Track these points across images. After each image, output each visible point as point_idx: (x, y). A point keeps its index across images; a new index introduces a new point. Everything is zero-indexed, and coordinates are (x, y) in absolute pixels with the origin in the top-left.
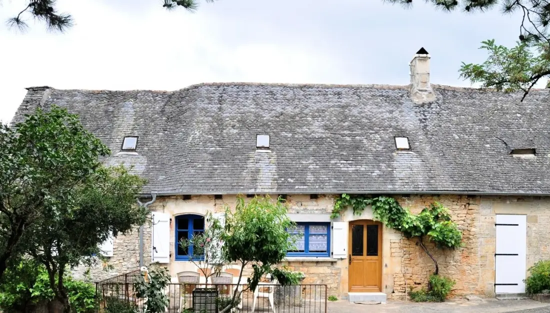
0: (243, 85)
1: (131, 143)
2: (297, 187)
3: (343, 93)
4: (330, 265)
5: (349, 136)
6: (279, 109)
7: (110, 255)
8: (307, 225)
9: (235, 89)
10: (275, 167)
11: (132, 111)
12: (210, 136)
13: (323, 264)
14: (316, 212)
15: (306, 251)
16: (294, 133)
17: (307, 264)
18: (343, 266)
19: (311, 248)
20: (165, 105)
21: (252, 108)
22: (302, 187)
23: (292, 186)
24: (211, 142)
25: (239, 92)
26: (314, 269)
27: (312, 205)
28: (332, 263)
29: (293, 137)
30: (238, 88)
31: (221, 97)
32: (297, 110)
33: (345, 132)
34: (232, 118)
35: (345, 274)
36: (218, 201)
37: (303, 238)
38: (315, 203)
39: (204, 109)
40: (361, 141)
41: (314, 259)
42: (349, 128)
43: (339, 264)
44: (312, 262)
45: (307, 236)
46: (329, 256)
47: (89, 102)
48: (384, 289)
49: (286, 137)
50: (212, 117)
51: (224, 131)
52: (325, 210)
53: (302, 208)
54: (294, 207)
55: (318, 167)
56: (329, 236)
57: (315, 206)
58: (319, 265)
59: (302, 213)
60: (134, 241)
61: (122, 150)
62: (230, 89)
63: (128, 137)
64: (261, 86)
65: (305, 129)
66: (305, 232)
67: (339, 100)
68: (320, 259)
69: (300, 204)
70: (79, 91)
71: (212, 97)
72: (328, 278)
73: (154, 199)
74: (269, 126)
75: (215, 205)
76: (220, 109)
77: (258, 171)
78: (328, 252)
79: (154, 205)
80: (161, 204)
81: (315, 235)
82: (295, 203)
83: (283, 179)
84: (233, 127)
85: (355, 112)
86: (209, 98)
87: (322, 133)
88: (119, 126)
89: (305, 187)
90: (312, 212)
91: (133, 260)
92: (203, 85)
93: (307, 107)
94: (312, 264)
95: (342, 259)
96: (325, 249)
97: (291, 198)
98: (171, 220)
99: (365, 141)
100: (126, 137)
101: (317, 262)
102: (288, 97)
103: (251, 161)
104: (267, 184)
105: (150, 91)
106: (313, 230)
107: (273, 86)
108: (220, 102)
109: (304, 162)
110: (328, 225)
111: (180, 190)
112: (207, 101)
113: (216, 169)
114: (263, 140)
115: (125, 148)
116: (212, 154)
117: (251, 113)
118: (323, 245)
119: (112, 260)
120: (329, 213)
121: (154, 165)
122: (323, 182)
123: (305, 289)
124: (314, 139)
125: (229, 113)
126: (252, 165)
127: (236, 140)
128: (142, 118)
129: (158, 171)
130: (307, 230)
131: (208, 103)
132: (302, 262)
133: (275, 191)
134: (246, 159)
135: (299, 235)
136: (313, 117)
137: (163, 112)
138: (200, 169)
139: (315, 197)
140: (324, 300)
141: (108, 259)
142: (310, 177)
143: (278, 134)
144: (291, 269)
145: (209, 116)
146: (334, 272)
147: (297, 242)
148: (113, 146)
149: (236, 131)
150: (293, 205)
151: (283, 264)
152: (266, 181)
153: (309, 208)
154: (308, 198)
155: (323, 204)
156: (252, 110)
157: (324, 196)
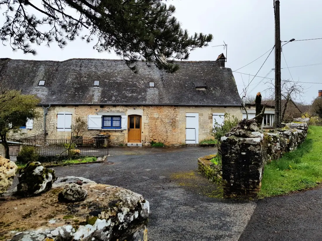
0: (91, 59)
1: (42, 83)
2: (108, 102)
4: (120, 132)
5: (131, 81)
6: (104, 70)
8: (112, 117)
10: (100, 94)
11: (43, 69)
12: (75, 81)
13: (118, 132)
14: (115, 112)
15: (112, 126)
16: (110, 80)
17: (111, 132)
18: (126, 132)
19: (114, 125)
20: (58, 67)
21: (94, 69)
22: (110, 102)
23: (106, 101)
24: (76, 83)
25: (88, 62)
26: (114, 134)
27: (114, 109)
28: (121, 131)
29: (109, 82)
31: (81, 64)
32: (112, 71)
33: (130, 80)
34: (85, 74)
35: (126, 135)
36: (76, 107)
37: (110, 121)
38: (115, 108)
39: (74, 69)
40: (136, 84)
41: (115, 130)
42: (131, 78)
43: (124, 132)
44: (114, 131)
45: (112, 121)
46: (120, 129)
47: (25, 65)
48: (142, 142)
49: (106, 82)
51: (81, 79)
52: (119, 111)
53: (110, 110)
54: (106, 110)
55: (117, 94)
56: (120, 121)
57: (115, 109)
58: (116, 132)
59: (110, 112)
60: (41, 123)
62: (85, 61)
63: (41, 80)
64: (98, 60)
65: (114, 79)
68: (117, 130)
69: (109, 109)
70: (21, 60)
71: (78, 65)
72: (120, 137)
73: (50, 106)
74: (100, 77)
75: (75, 109)
76: (80, 69)
77: (93, 95)
78: (120, 127)
79: (50, 108)
80: (53, 108)
81: (115, 120)
82: (107, 108)
83: (103, 99)
84: (85, 77)
86: (76, 65)
87: (120, 80)
88: (38, 76)
89: (111, 102)
90: (114, 112)
91: (41, 130)
92: (74, 59)
93: (116, 69)
94: (113, 132)
95: (125, 130)
96: (119, 126)
97: (106, 106)
98: (57, 114)
99: (137, 84)
101: (115, 131)
102: (108, 65)
103: (91, 91)
104: (96, 101)
105: (52, 61)
106: (114, 119)
107: (103, 60)
108: (81, 67)
109: (112, 92)
110: (120, 117)
111: (61, 103)
112: (75, 66)
113: (76, 94)
114: (97, 83)
115: (39, 85)
116: (76, 88)
117: (93, 71)
118: (118, 124)
119: (32, 130)
120: (121, 112)
121: (52, 92)
122: (118, 100)
123: (110, 141)
124: (117, 83)
125: (84, 71)
126: (91, 93)
127: (86, 83)
128: (48, 72)
129: (53, 95)
130: (112, 119)
131: (76, 67)
132: (109, 131)
133: (99, 103)
134: (89, 90)
135: (109, 120)
136: (118, 74)
137: (57, 70)
138: (70, 94)
139: (115, 106)
140: (118, 146)
141: (31, 129)
142: (114, 98)
143: (103, 81)
144: (105, 133)
145: (75, 72)
146: (122, 135)
147: (108, 123)
148: (34, 84)
149: (86, 79)
150: (106, 109)
151: (102, 132)
152: (96, 99)
153: (113, 110)
154: (112, 106)
155: (118, 109)
156: (94, 70)
157: (118, 105)
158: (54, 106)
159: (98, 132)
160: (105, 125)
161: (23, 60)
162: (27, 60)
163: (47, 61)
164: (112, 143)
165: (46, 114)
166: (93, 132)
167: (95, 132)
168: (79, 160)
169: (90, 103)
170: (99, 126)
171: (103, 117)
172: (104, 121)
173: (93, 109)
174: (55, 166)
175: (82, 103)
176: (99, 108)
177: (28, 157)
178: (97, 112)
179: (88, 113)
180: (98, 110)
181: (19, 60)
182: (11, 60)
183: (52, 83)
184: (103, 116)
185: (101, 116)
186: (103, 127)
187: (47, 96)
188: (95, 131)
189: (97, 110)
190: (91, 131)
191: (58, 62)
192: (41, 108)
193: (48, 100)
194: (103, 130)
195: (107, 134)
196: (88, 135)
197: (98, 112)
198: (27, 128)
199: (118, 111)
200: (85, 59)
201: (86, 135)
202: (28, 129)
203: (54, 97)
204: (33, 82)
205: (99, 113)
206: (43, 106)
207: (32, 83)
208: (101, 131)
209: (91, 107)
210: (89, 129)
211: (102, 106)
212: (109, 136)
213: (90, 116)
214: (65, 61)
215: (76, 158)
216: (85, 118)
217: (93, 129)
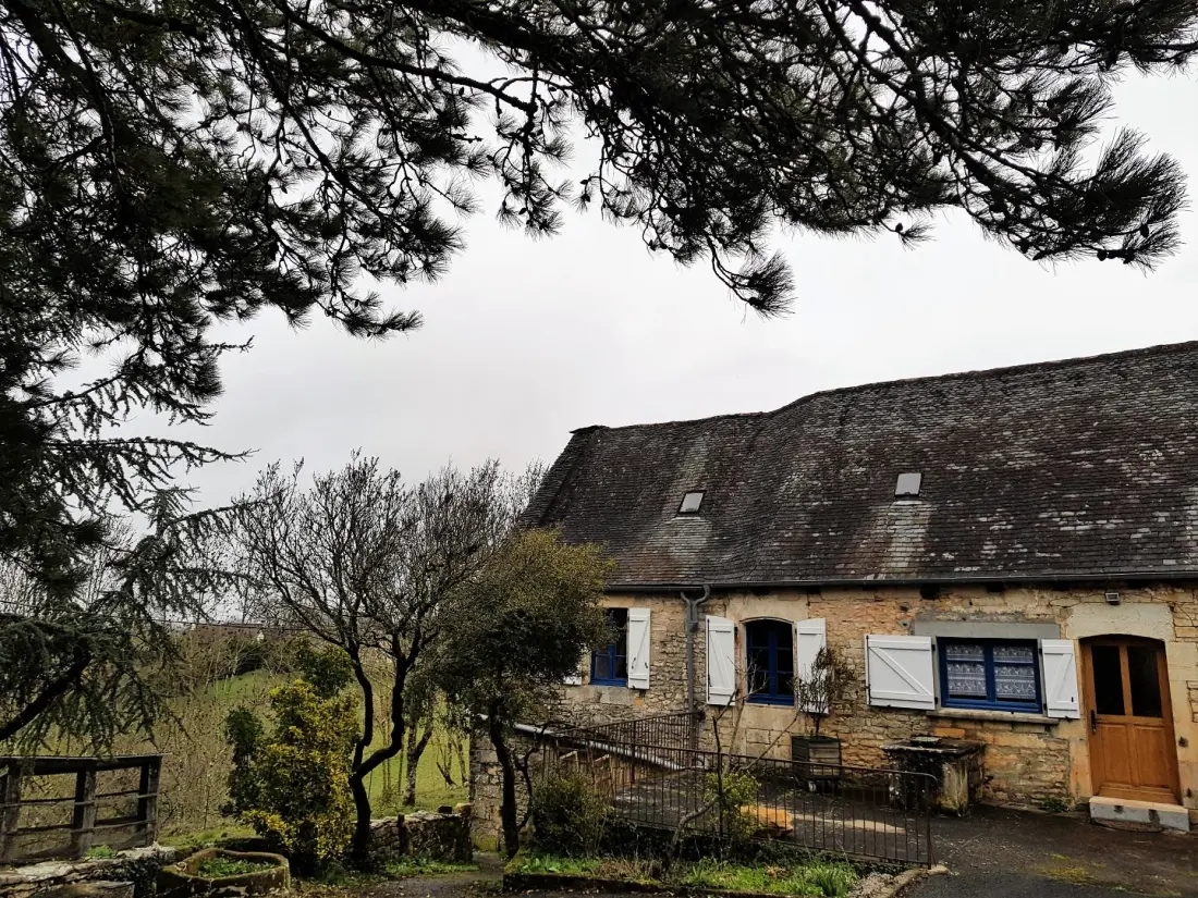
0: (888, 385)
1: (692, 501)
2: (957, 569)
3: (1088, 373)
4: (1042, 730)
5: (1088, 458)
6: (949, 422)
7: (646, 686)
8: (989, 645)
9: (872, 395)
10: (923, 531)
11: (703, 450)
12: (815, 482)
13: (1026, 729)
14: (1003, 617)
15: (991, 698)
16: (973, 462)
17: (992, 726)
18: (1076, 735)
19: (1003, 690)
20: (757, 435)
21: (897, 424)
22: (968, 569)
23: (949, 565)
24: (816, 493)
25: (877, 399)
26: (1006, 738)
27: (991, 605)
28: (1047, 726)
29: (968, 471)
30: (877, 393)
31: (845, 412)
32: (985, 420)
33: (1082, 452)
34: (858, 448)
35: (1080, 754)
36: (813, 598)
37: (981, 669)
38: (998, 600)
39: (813, 436)
40: (1115, 467)
41: (1007, 715)
42: (1090, 444)
43: (1064, 732)
44: (1003, 722)
45: (990, 666)
46: (1040, 712)
47: (647, 442)
48: (1186, 800)
49: (955, 473)
50: (824, 447)
51: (842, 471)
52: (1022, 614)
53: (972, 610)
54: (955, 609)
55: (1009, 527)
56: (1036, 667)
57: (1000, 605)
58: (1019, 729)
59: (975, 621)
60: (679, 664)
61: (680, 513)
62: (863, 395)
63: (691, 492)
64: (921, 382)
65: (997, 454)
66: (985, 658)
67: (1079, 389)
68: (1019, 716)
69: (966, 602)
71: (832, 415)
72: (1040, 758)
73: (707, 594)
74: (924, 456)
75: (809, 604)
76: (840, 433)
77: (888, 540)
78: (1038, 703)
79: (709, 602)
80: (721, 602)
81: (1008, 665)
82: (957, 600)
83: (933, 555)
84: (859, 463)
85: (1109, 409)
86: (825, 417)
87: (1029, 458)
88: (682, 476)
89: (975, 569)
90: (993, 618)
91: (678, 696)
92: (818, 395)
93: (1006, 411)
94: (1001, 727)
95: (1069, 720)
96: (1033, 696)
97: (949, 590)
98: (736, 629)
99: (1125, 467)
100: (689, 492)
101: (1014, 724)
102: (969, 397)
103: (880, 523)
104: (900, 565)
105: (737, 416)
106: (1001, 656)
108: (842, 421)
109: (984, 519)
110: (1032, 646)
111: (747, 579)
112: (820, 422)
113: (816, 539)
114: (909, 482)
115: (683, 509)
116: (814, 513)
117: (895, 434)
118: (1026, 686)
119: (648, 695)
120: (1032, 621)
121: (721, 535)
122: (1015, 557)
123: (991, 778)
124: (1013, 471)
125: (855, 438)
126: (879, 530)
127: (859, 486)
128: (717, 459)
129: (724, 545)
130: (989, 656)
131: (822, 426)
132: (981, 721)
133: (913, 577)
134: (871, 518)
135: (974, 664)
136: (1016, 429)
137: (750, 448)
138: (789, 540)
139: (997, 588)
140: (1035, 809)
141: (643, 692)
142: (989, 549)
143: (940, 470)
144: (958, 733)
145: (819, 447)
146: (1053, 746)
147: (970, 680)
148: (668, 508)
149: (862, 469)
150: (954, 605)
151: (941, 723)
152: (900, 560)
153: (987, 610)
154: (983, 591)
155: (1017, 602)
156: (898, 429)
157: (1017, 585)
158: (724, 592)
159: (921, 724)
160: (953, 688)
161: (641, 426)
162: (656, 425)
163: (718, 419)
164: (1001, 790)
165: (695, 629)
166: (894, 721)
167: (904, 722)
168: (771, 870)
169: (870, 578)
170: (923, 690)
171: (943, 645)
172: (949, 668)
173: (890, 607)
175: (832, 580)
176: (916, 604)
177: (558, 823)
178: (907, 621)
179: (866, 625)
180: (912, 612)
181: (631, 427)
182: (607, 429)
183: (727, 499)
184: (939, 639)
185: (926, 642)
186: (945, 696)
187: (701, 551)
188: (906, 718)
189: (904, 609)
190: (888, 716)
191: (760, 415)
192: (676, 602)
193: (706, 568)
194: (944, 711)
195: (967, 737)
196: (871, 736)
197: (913, 621)
198: (630, 684)
199: (1019, 617)
200: (861, 389)
201: (861, 736)
202: (634, 689)
203: (727, 557)
204: (664, 501)
205: (917, 626)
206: (682, 594)
207: (658, 504)
208: (933, 718)
209: (880, 595)
210: (874, 703)
211: (930, 591)
212: (981, 749)
213: (877, 640)
214: (785, 409)
215: (761, 859)
216: (854, 651)
217: (893, 704)
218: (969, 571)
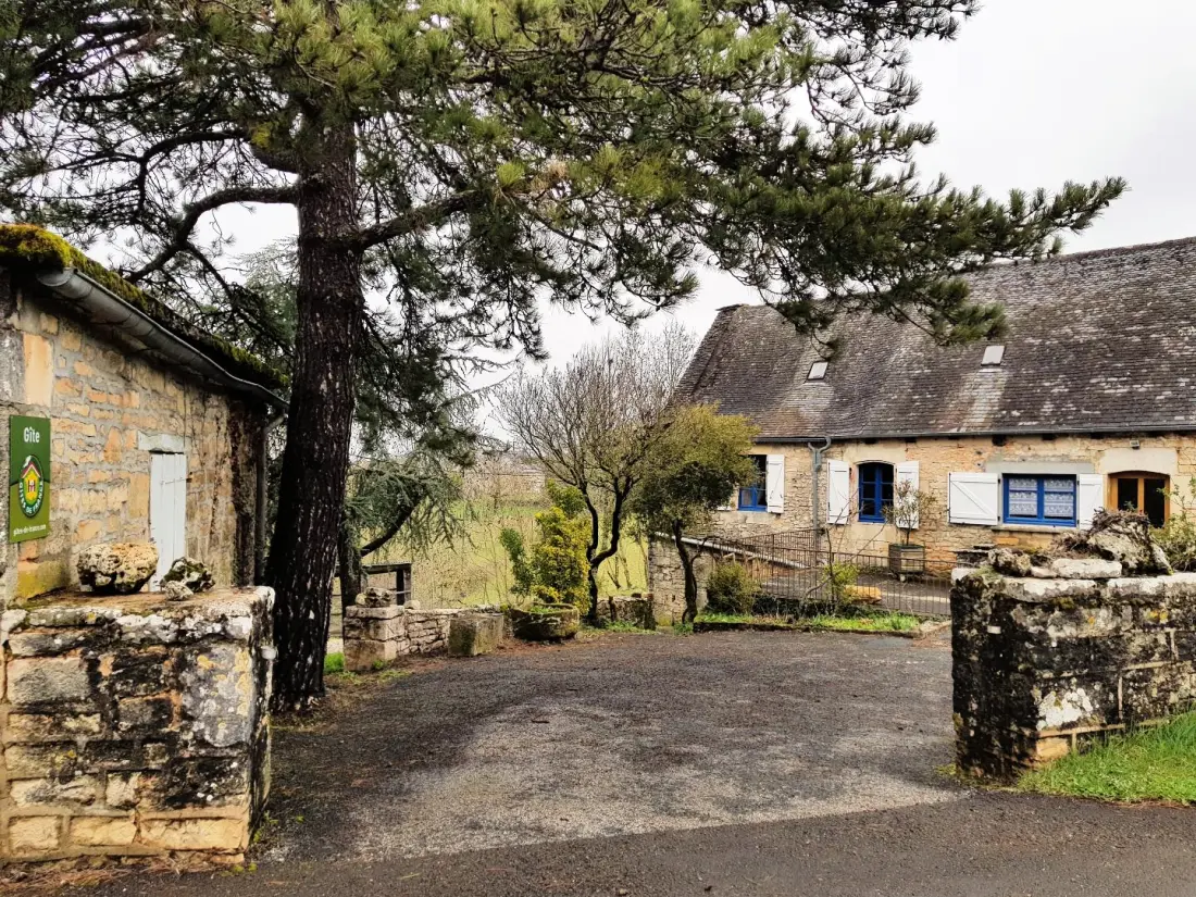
1: (819, 370)
2: (1021, 424)
3: (1153, 258)
5: (1138, 334)
6: (1032, 301)
7: (780, 511)
8: (1041, 478)
10: (1000, 393)
12: (919, 354)
14: (1053, 459)
15: (1040, 516)
16: (1046, 337)
17: (1039, 536)
19: (1048, 511)
22: (1029, 423)
23: (1015, 421)
24: (919, 363)
25: (975, 281)
27: (1045, 449)
29: (1042, 345)
32: (1062, 300)
33: (1133, 328)
36: (910, 446)
37: (1035, 496)
38: (1050, 446)
40: (1157, 341)
41: (1050, 528)
42: (1144, 321)
44: (1047, 533)
45: (1041, 493)
46: (1075, 525)
49: (1031, 345)
52: (1067, 456)
53: (1030, 453)
54: (1018, 453)
55: (1066, 390)
56: (1074, 494)
57: (1051, 450)
59: (1032, 461)
60: (806, 495)
61: (809, 380)
63: (818, 362)
65: (1067, 330)
66: (1038, 488)
67: (1143, 272)
68: (1059, 528)
69: (1026, 448)
73: (828, 444)
74: (1008, 331)
75: (907, 450)
77: (971, 402)
78: (1073, 520)
79: (830, 450)
80: (838, 449)
81: (1053, 493)
82: (1019, 446)
83: (1004, 412)
85: (1164, 291)
87: (1092, 333)
88: (811, 348)
89: (1035, 423)
90: (1045, 460)
91: (806, 518)
93: (1080, 292)
94: (1045, 537)
96: (1071, 515)
97: (1013, 439)
98: (851, 469)
99: (1165, 341)
100: (816, 362)
101: (1055, 534)
102: (1052, 280)
103: (967, 387)
104: (978, 420)
106: (1049, 486)
109: (1047, 384)
110: (1072, 478)
111: (859, 433)
113: (915, 401)
114: (993, 354)
115: (811, 377)
116: (916, 379)
118: (1065, 507)
119: (782, 517)
120: (1074, 461)
121: (841, 397)
122: (1065, 415)
124: (1078, 344)
126: (965, 394)
127: (953, 357)
129: (842, 406)
130: (1040, 487)
132: (1031, 533)
133: (985, 431)
134: (960, 383)
135: (1029, 492)
136: (1085, 309)
137: (868, 323)
138: (895, 401)
139: (1049, 437)
141: (778, 515)
142: (1048, 408)
143: (1020, 343)
144: (1015, 541)
147: (1024, 503)
148: (799, 375)
150: (1016, 450)
151: (1002, 534)
152: (978, 417)
153: (1041, 453)
154: (1039, 440)
155: (1062, 447)
157: (1065, 435)
158: (840, 442)
159: (986, 535)
160: (1012, 510)
165: (819, 470)
166: (965, 532)
167: (975, 534)
168: (865, 620)
169: (954, 431)
170: (989, 511)
171: (1007, 479)
172: (1011, 495)
173: (969, 449)
174: (782, 629)
175: (925, 433)
176: (988, 447)
177: (725, 594)
178: (981, 462)
179: (949, 465)
180: (984, 455)
182: (747, 307)
183: (847, 367)
184: (1004, 474)
185: (995, 477)
186: (1006, 515)
187: (825, 410)
188: (976, 531)
189: (979, 453)
190: (963, 530)
192: (805, 450)
193: (828, 424)
194: (1004, 526)
195: (1021, 544)
196: (949, 544)
197: (985, 462)
198: (769, 509)
199: (1065, 458)
201: (942, 544)
202: (772, 513)
203: (845, 415)
204: (796, 370)
205: (989, 466)
206: (809, 444)
207: (791, 372)
208: (996, 531)
209: (961, 443)
210: (954, 520)
211: (999, 440)
213: (957, 476)
215: (859, 615)
216: (939, 484)
217: (967, 521)
218: (1029, 425)
